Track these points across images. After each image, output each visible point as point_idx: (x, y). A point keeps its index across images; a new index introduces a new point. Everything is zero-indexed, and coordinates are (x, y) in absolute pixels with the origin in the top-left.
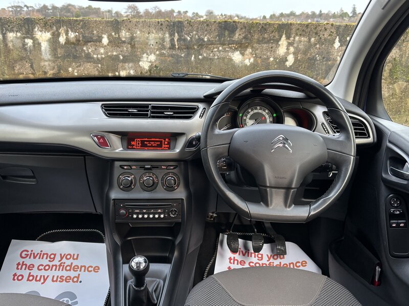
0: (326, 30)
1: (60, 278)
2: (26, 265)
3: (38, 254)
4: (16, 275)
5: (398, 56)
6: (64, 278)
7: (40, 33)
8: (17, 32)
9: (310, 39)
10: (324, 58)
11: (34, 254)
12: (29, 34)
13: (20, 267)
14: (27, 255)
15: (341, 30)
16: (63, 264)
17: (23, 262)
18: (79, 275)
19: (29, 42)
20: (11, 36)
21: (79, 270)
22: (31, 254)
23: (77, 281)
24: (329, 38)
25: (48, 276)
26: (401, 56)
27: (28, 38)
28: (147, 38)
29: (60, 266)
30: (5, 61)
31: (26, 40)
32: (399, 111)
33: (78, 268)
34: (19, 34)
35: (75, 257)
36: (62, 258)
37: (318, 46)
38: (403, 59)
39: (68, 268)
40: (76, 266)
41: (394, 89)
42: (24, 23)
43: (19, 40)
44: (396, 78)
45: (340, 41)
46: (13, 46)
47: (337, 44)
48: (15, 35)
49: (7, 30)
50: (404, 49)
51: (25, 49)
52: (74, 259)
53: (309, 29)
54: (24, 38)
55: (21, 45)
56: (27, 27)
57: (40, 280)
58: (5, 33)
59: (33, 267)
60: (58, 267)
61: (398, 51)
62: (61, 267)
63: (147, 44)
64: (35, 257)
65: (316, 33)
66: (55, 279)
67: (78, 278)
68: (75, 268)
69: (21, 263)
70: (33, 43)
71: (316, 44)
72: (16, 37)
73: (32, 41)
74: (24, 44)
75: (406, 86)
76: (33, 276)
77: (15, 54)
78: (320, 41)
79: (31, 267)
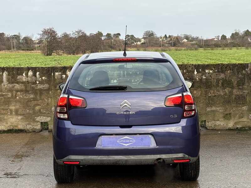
0: (190, 67)
5: (224, 77)
7: (69, 72)
8: (59, 72)
9: (183, 71)
10: (190, 78)
12: (65, 73)
15: (197, 67)
19: (64, 76)
20: (57, 74)
24: (192, 70)
26: (226, 77)
27: (64, 74)
28: (114, 74)
30: (53, 84)
31: (63, 75)
32: (230, 102)
34: (60, 73)
37: (187, 74)
38: (227, 78)
41: (225, 92)
42: (63, 69)
43: (60, 76)
44: (225, 87)
45: (197, 71)
46: (57, 78)
47: (196, 73)
48: (58, 73)
49: (55, 71)
50: (226, 74)
51: (62, 79)
53: (183, 67)
54: (62, 74)
55: (60, 77)
56: (64, 70)
58: (55, 73)
61: (224, 75)
63: (113, 76)
65: (186, 68)
70: (66, 76)
71: (186, 73)
72: (59, 74)
73: (65, 76)
74: (62, 77)
75: (231, 90)
77: (57, 81)
78: (188, 71)
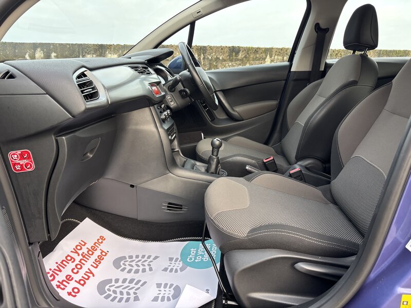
1: (97, 262)
2: (63, 281)
3: (57, 267)
4: (71, 293)
6: (98, 260)
11: (55, 269)
13: (62, 287)
14: (52, 275)
16: (84, 254)
17: (58, 282)
18: (101, 250)
21: (96, 247)
22: (53, 271)
23: (106, 254)
25: (89, 269)
29: (84, 257)
33: (95, 247)
35: (83, 244)
36: (77, 252)
39: (90, 253)
40: (92, 247)
52: (84, 245)
57: (89, 277)
59: (70, 276)
60: (84, 259)
62: (86, 256)
64: (60, 271)
66: (95, 266)
67: (103, 251)
68: (94, 249)
69: (58, 284)
76: (80, 280)
79: (69, 278)
